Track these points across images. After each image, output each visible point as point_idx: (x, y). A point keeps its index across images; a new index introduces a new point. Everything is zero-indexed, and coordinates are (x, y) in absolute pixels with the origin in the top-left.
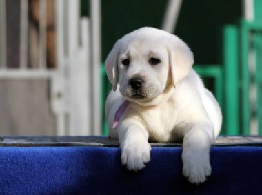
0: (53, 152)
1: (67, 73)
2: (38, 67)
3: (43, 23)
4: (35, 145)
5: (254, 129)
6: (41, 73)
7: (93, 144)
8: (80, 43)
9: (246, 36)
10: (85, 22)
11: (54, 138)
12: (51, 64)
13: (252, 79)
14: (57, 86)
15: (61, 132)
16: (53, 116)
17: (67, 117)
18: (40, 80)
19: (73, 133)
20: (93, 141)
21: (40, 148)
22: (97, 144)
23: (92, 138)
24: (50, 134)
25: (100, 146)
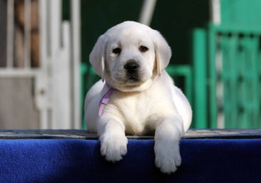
0: (37, 145)
1: (50, 71)
2: (23, 66)
3: (28, 27)
4: (21, 138)
5: (221, 123)
6: (26, 72)
7: (73, 136)
8: (62, 44)
9: (213, 39)
10: (66, 26)
11: (38, 131)
12: (35, 64)
13: (219, 78)
14: (41, 84)
15: (44, 126)
16: (37, 111)
17: (50, 112)
18: (25, 79)
19: (55, 127)
20: (73, 134)
21: (25, 140)
22: (77, 137)
23: (73, 131)
24: (34, 127)
25: (79, 138)
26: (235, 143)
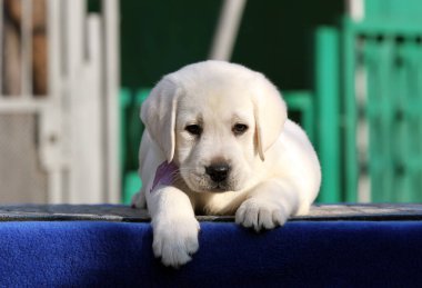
0: (43, 230)
1: (66, 103)
2: (19, 93)
3: (27, 24)
4: (15, 219)
5: (364, 192)
6: (23, 103)
7: (107, 217)
8: (86, 55)
9: (351, 45)
10: (94, 22)
11: (45, 208)
12: (39, 89)
13: (361, 113)
14: (49, 125)
15: (56, 199)
16: (43, 173)
17: (65, 173)
18: (23, 115)
19: (75, 200)
20: (107, 212)
21: (23, 223)
22: (114, 217)
23: (105, 208)
24: (38, 200)
25: (117, 220)
26: (389, 228)
